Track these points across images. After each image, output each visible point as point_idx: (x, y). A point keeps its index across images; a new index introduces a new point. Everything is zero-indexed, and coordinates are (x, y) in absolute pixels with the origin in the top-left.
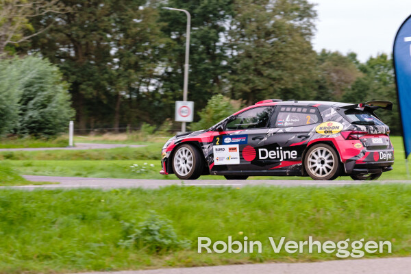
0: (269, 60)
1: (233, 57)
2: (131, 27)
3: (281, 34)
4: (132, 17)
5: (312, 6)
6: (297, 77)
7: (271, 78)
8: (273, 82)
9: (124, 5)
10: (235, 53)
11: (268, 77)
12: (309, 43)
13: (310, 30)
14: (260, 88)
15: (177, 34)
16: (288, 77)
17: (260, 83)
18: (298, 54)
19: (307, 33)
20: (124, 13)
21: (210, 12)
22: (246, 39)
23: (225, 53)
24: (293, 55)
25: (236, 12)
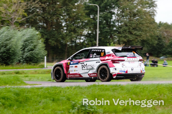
0: (135, 27)
1: (119, 26)
2: (72, 13)
3: (141, 15)
4: (72, 9)
5: (155, 2)
6: (148, 34)
7: (136, 35)
8: (137, 37)
9: (68, 3)
10: (120, 24)
11: (135, 35)
12: (153, 19)
13: (154, 13)
14: (131, 40)
15: (93, 16)
16: (144, 35)
17: (131, 38)
18: (149, 24)
19: (152, 15)
20: (68, 7)
21: (108, 6)
22: (124, 17)
23: (115, 24)
24: (146, 25)
25: (120, 5)
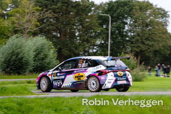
0: (148, 37)
1: (131, 36)
2: (85, 23)
3: (153, 25)
4: (85, 19)
5: (167, 12)
6: (161, 45)
7: (149, 45)
8: (150, 47)
9: (81, 13)
10: (132, 34)
11: (148, 45)
12: (166, 29)
13: (166, 23)
14: (143, 50)
15: (106, 26)
16: (156, 45)
17: (144, 48)
18: (161, 34)
19: (165, 25)
20: (81, 17)
21: (121, 16)
22: (137, 28)
23: (128, 34)
24: (159, 35)
25: (132, 16)
